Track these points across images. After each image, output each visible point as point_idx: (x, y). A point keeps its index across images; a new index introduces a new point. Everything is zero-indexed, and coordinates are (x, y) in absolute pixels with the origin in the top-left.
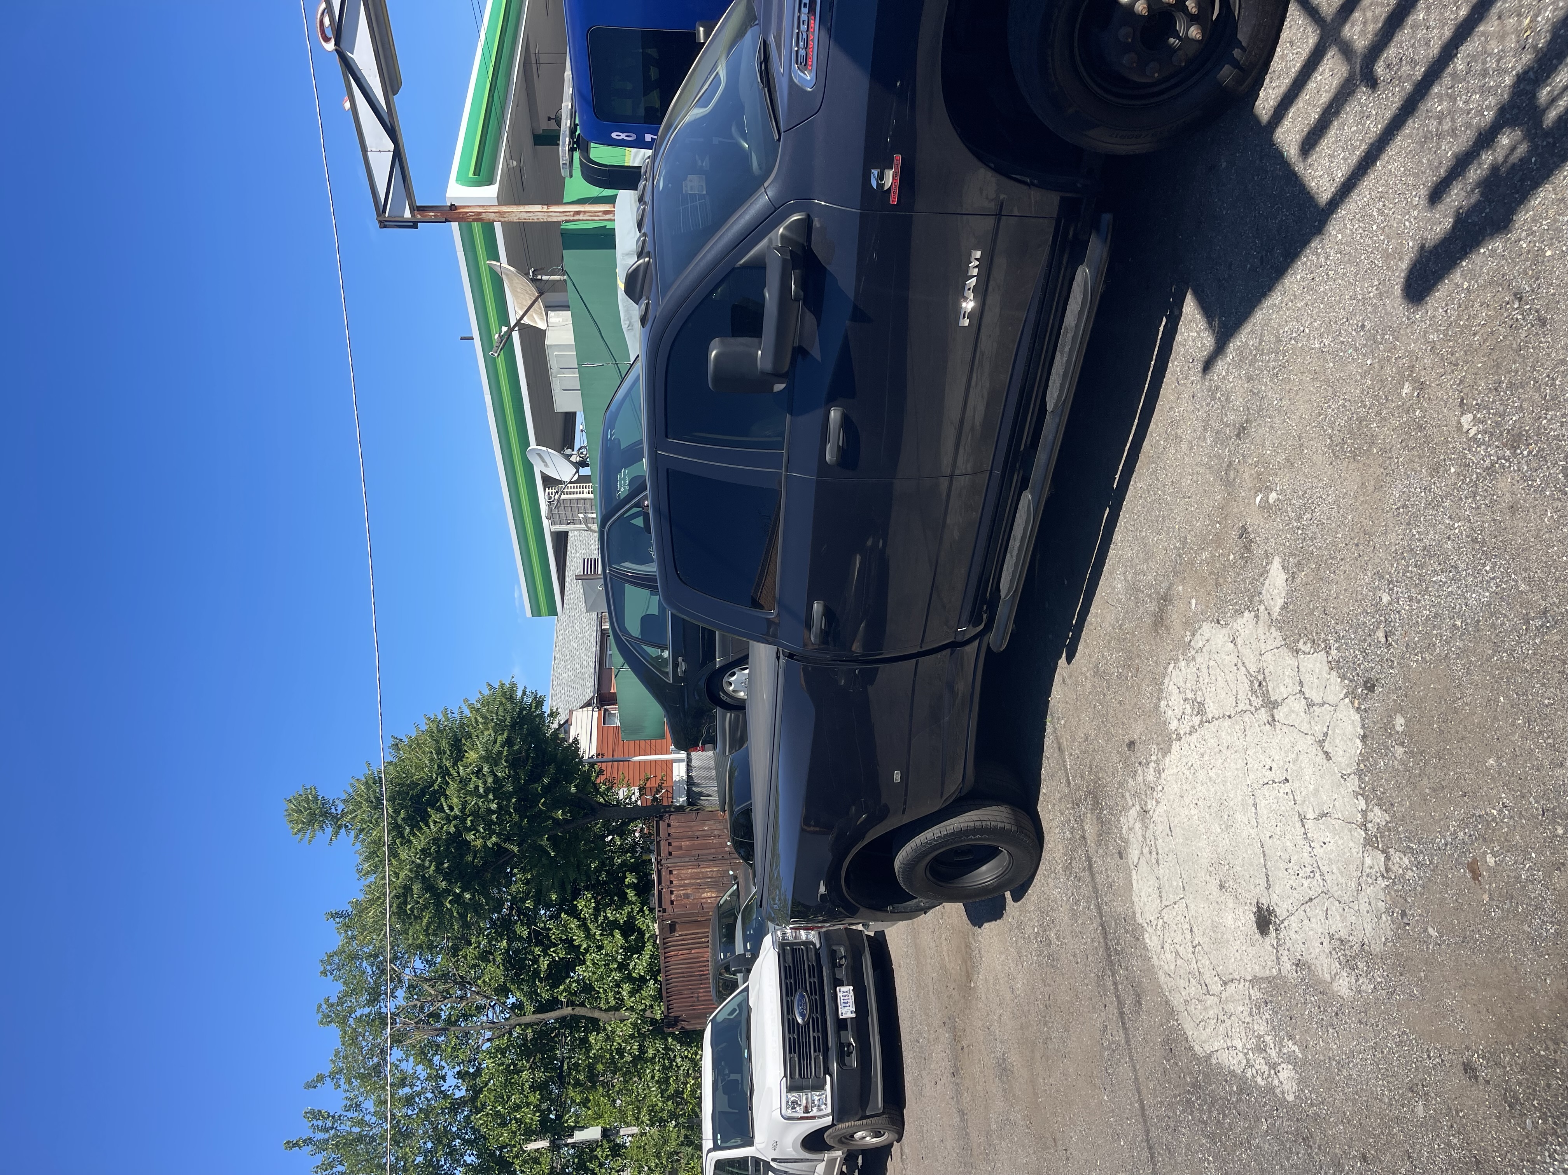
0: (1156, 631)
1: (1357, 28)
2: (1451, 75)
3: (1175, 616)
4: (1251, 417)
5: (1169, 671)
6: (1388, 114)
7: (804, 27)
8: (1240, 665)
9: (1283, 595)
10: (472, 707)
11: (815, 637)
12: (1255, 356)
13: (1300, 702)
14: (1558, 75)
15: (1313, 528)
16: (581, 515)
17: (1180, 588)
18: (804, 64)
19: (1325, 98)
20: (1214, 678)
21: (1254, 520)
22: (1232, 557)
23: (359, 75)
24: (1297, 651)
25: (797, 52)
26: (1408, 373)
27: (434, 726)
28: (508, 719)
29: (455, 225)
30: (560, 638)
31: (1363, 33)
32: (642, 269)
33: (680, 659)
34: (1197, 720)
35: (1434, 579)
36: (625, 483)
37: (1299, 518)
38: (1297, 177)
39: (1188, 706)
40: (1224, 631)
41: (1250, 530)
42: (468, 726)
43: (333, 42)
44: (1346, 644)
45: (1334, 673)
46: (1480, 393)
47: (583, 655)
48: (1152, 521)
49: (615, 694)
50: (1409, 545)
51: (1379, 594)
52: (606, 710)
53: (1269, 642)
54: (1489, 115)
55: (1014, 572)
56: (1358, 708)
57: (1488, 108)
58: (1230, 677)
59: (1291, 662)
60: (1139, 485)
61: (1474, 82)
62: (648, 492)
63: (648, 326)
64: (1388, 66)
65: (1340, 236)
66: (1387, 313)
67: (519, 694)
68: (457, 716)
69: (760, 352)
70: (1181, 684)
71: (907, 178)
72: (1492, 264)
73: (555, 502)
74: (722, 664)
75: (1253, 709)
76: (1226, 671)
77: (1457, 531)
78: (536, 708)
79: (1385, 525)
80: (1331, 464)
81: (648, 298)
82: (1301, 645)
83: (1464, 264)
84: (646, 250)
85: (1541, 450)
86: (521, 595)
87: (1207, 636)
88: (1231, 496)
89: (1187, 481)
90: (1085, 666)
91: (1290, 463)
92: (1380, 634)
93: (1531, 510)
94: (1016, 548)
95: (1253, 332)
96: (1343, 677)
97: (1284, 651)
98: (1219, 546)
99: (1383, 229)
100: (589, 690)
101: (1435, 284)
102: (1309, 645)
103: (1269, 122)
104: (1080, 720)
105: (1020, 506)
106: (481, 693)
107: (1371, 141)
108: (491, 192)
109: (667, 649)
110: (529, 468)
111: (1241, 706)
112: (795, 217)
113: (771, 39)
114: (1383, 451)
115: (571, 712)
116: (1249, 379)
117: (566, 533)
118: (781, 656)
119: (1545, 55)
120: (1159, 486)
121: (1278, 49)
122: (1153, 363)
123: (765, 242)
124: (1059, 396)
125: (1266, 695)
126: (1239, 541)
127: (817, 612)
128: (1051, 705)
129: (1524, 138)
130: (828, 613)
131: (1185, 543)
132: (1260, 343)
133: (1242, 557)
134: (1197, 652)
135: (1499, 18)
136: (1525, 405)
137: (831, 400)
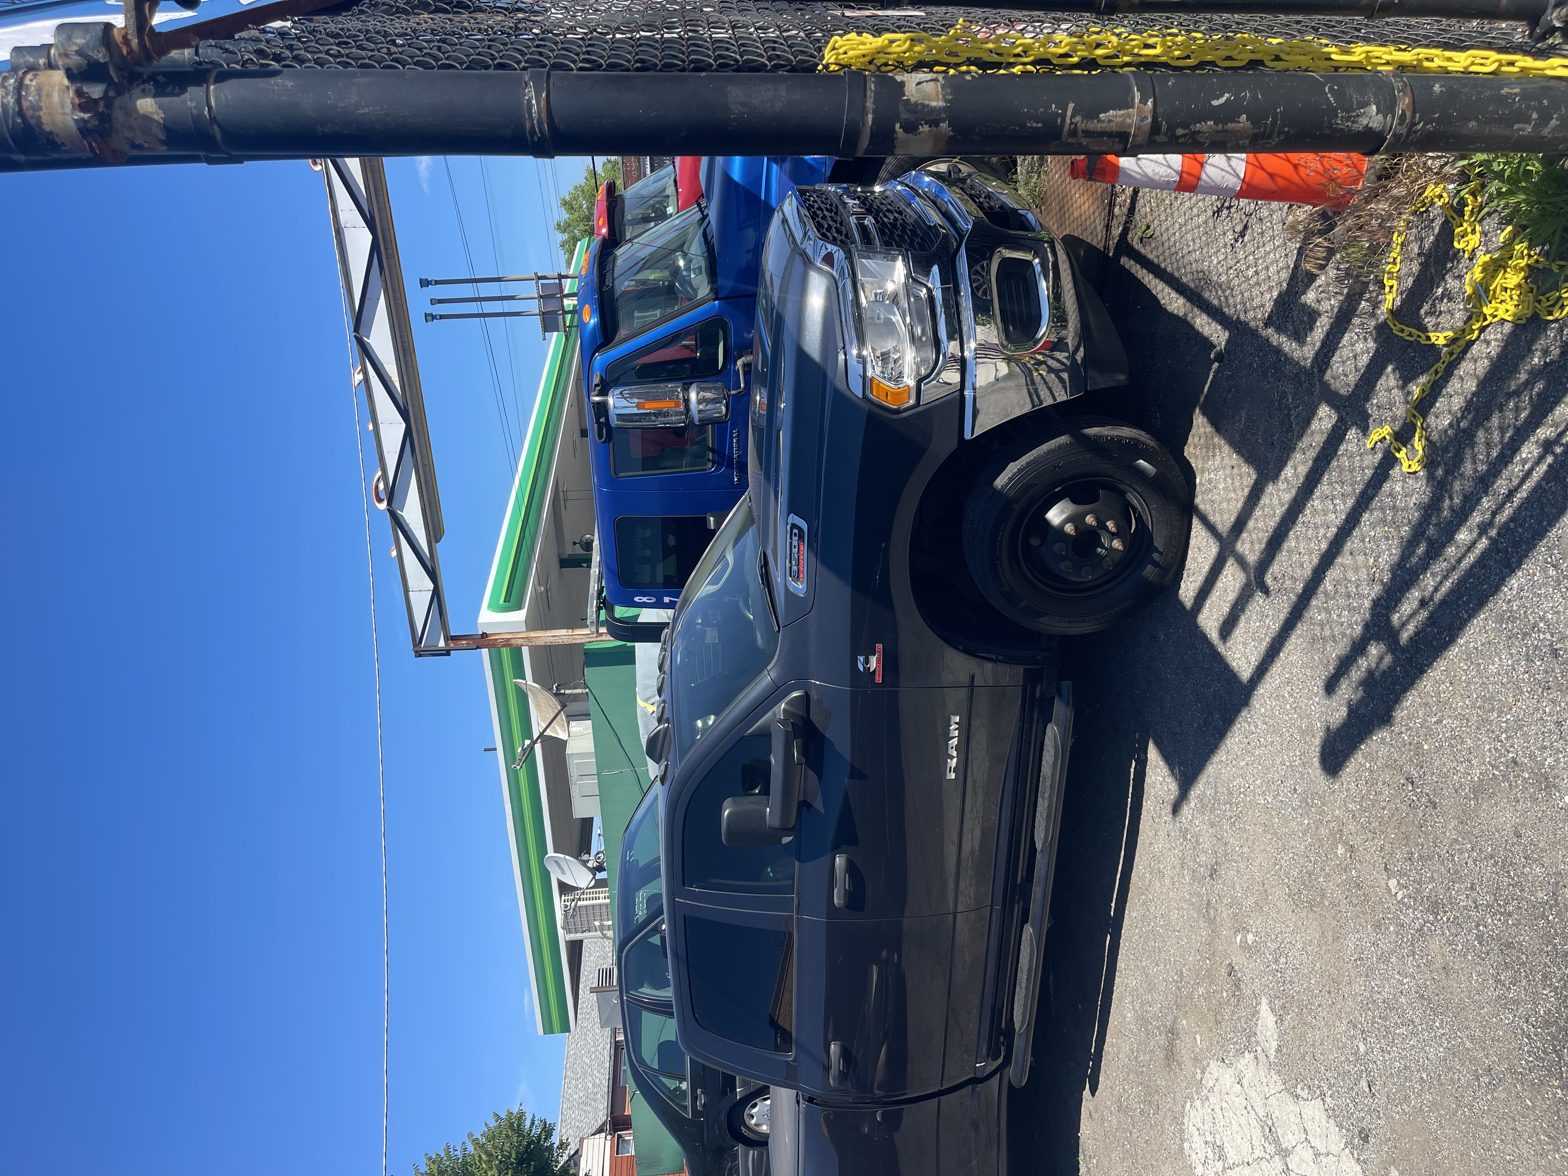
0: (1169, 1065)
1: (1247, 546)
2: (1323, 593)
3: (1183, 1049)
4: (1219, 860)
5: (1187, 1110)
6: (1282, 616)
7: (795, 550)
8: (1249, 1108)
9: (1276, 1037)
10: (476, 1142)
11: (834, 1080)
12: (1214, 804)
13: (1307, 1150)
14: (1403, 605)
15: (1289, 972)
16: (597, 923)
17: (1184, 1022)
18: (797, 577)
19: (1232, 596)
20: (1228, 1121)
21: (1239, 960)
22: (1225, 994)
23: (406, 529)
24: (1297, 1097)
25: (791, 568)
26: (1338, 836)
27: (434, 1167)
28: (514, 1156)
29: (485, 652)
30: (572, 1052)
31: (1252, 550)
32: (662, 733)
33: (699, 1091)
34: (1219, 1165)
35: (1397, 1032)
36: (643, 906)
37: (1276, 961)
38: (1221, 657)
39: (1209, 1150)
40: (1230, 1071)
41: (1236, 968)
42: (471, 1166)
43: (385, 503)
44: (1338, 1092)
45: (1332, 1122)
46: (1398, 861)
47: (595, 1072)
48: (1150, 952)
49: (629, 1116)
50: (1371, 997)
51: (1356, 1042)
52: (619, 1136)
53: (1272, 1085)
54: (1358, 630)
55: (1025, 1005)
56: (1358, 1159)
57: (1356, 623)
58: (1243, 1121)
59: (1293, 1108)
60: (1134, 915)
61: (1342, 601)
62: (665, 916)
63: (668, 783)
64: (1275, 579)
65: (1263, 710)
66: (1311, 781)
67: (528, 1124)
68: (459, 1153)
69: (768, 810)
70: (1200, 1125)
71: (890, 663)
72: (1383, 751)
73: (571, 911)
74: (743, 1095)
75: (1268, 1157)
76: (1238, 1113)
77: (1406, 986)
78: (546, 1139)
79: (1348, 976)
80: (1293, 911)
81: (667, 760)
82: (1299, 1091)
83: (1363, 747)
84: (665, 716)
85: (1456, 918)
86: (531, 1000)
87: (1216, 1075)
88: (1215, 934)
89: (1174, 915)
90: (1109, 1100)
91: (1258, 907)
92: (1364, 1084)
93: (1460, 972)
94: (1024, 981)
95: (1209, 783)
96: (1341, 1127)
97: (1285, 1094)
98: (1212, 983)
99: (1295, 708)
100: (602, 1115)
101: (1344, 761)
102: (1306, 1091)
103: (1192, 609)
104: (1111, 1160)
105: (1023, 938)
106: (486, 1124)
107: (1273, 636)
108: (521, 615)
109: (685, 1080)
110: (545, 875)
111: (1258, 1153)
112: (795, 694)
113: (769, 553)
114: (1333, 904)
115: (581, 1140)
116: (1212, 825)
117: (581, 942)
118: (801, 1101)
119: (1390, 588)
120: (1151, 917)
121: (1190, 552)
122: (1129, 800)
123: (769, 714)
124: (1046, 837)
125: (1276, 1141)
126: (1229, 979)
127: (835, 1052)
128: (1081, 1141)
129: (1388, 651)
130: (846, 1054)
131: (1181, 976)
132: (1216, 794)
133: (1234, 995)
134: (1209, 1091)
135: (1351, 554)
136: (1435, 876)
137: (836, 848)
